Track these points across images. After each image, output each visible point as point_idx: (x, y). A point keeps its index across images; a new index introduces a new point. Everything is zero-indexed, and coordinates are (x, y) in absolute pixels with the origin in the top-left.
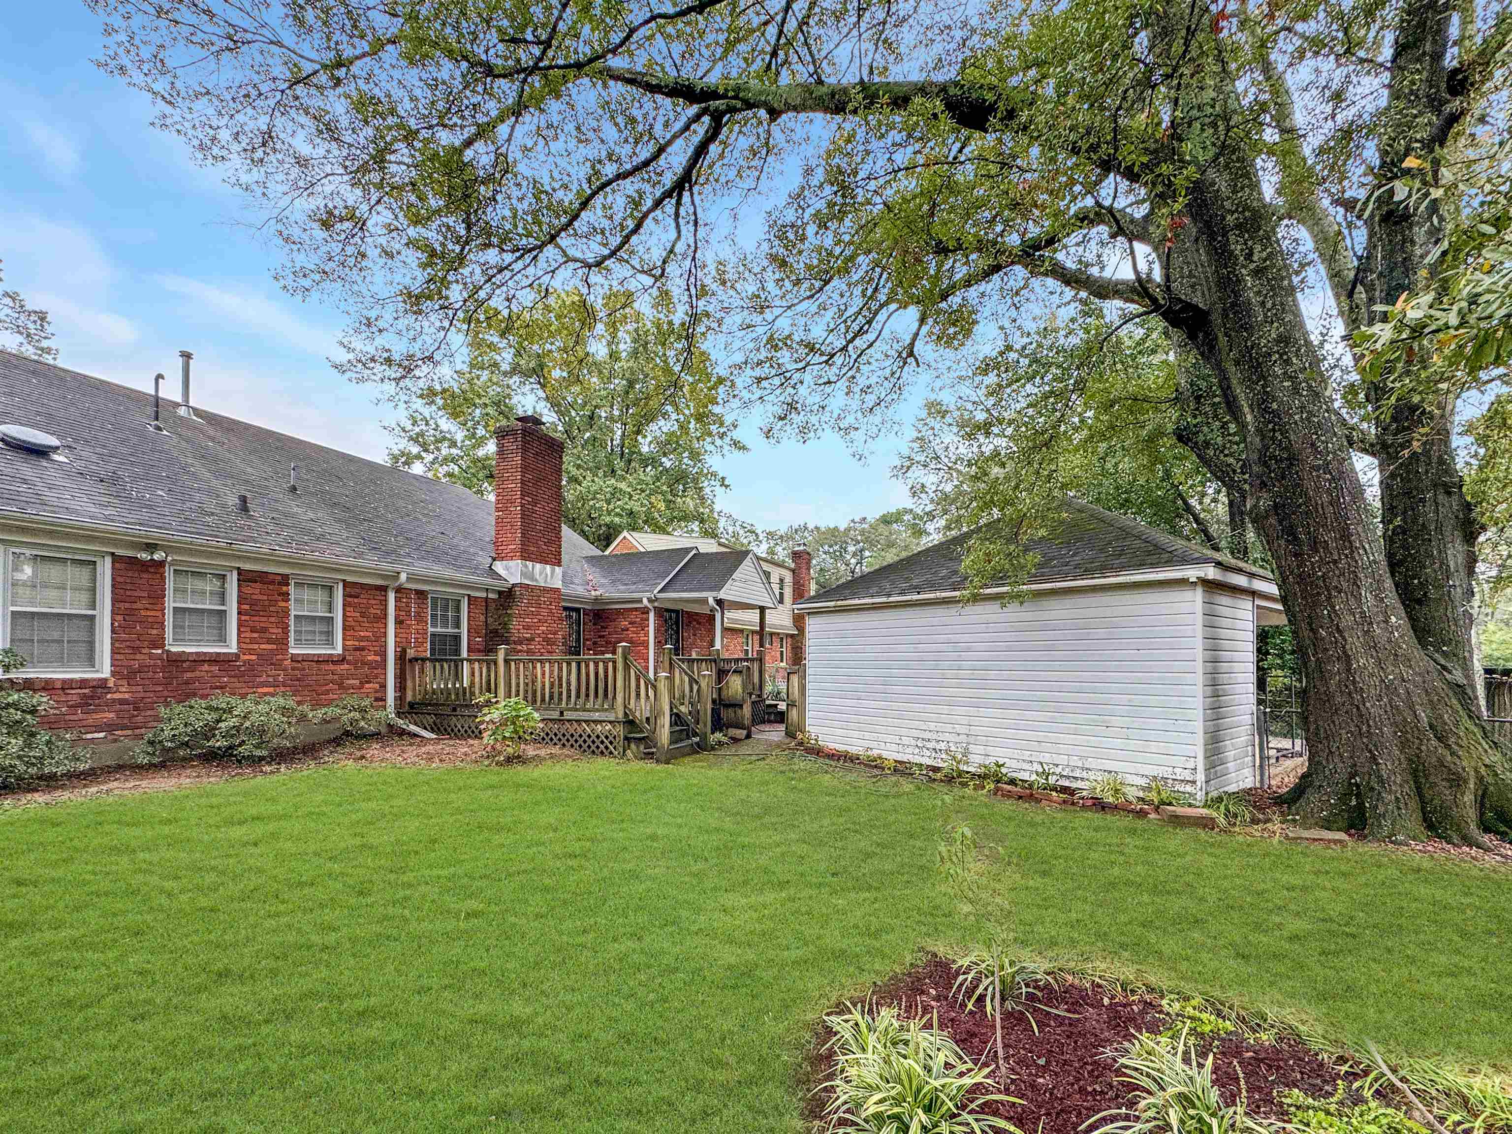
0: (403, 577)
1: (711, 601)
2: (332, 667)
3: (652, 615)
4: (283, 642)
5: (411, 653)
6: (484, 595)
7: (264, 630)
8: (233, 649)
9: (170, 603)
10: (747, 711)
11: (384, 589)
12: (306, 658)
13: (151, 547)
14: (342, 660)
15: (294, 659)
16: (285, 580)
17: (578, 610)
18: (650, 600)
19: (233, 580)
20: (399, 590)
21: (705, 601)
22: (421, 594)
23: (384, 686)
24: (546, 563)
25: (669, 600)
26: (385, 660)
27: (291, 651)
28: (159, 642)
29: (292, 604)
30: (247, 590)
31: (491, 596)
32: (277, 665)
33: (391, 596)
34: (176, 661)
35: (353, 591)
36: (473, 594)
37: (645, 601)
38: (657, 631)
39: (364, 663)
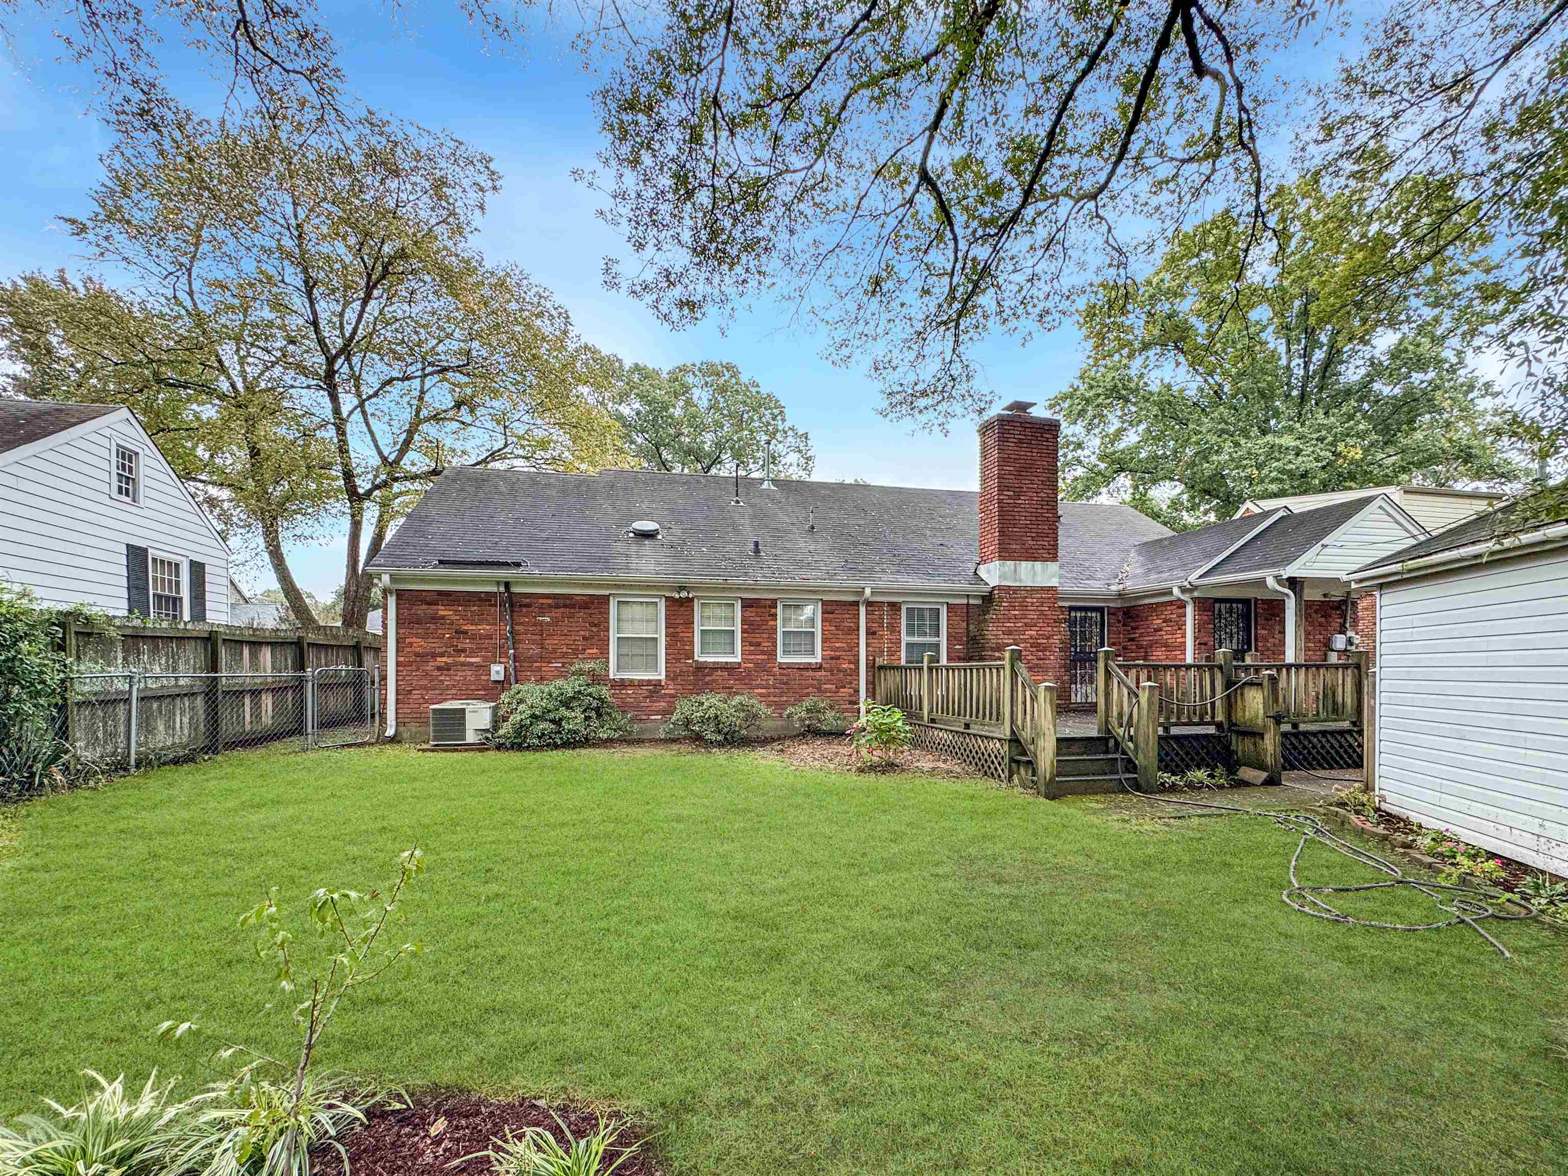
0: (868, 591)
1: (1271, 582)
2: (811, 673)
3: (1190, 610)
4: (772, 653)
5: (879, 661)
6: (965, 601)
7: (759, 644)
8: (739, 659)
9: (697, 628)
10: (1270, 744)
11: (856, 604)
12: (789, 666)
13: (681, 588)
14: (819, 667)
15: (781, 667)
16: (773, 604)
17: (1100, 610)
18: (1183, 590)
19: (738, 606)
20: (869, 604)
21: (1261, 583)
22: (895, 607)
23: (857, 691)
24: (1035, 559)
25: (1215, 586)
26: (858, 668)
27: (779, 660)
28: (691, 655)
29: (779, 622)
30: (748, 614)
31: (972, 602)
32: (769, 672)
33: (862, 610)
34: (701, 668)
35: (829, 608)
36: (951, 601)
37: (1176, 591)
38: (1199, 628)
39: (839, 670)
